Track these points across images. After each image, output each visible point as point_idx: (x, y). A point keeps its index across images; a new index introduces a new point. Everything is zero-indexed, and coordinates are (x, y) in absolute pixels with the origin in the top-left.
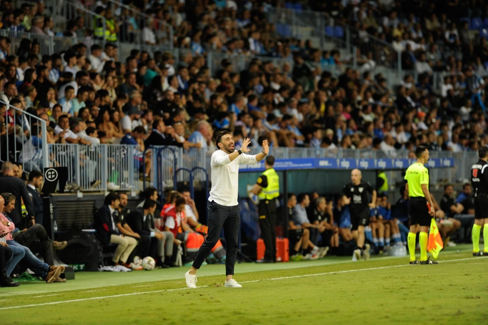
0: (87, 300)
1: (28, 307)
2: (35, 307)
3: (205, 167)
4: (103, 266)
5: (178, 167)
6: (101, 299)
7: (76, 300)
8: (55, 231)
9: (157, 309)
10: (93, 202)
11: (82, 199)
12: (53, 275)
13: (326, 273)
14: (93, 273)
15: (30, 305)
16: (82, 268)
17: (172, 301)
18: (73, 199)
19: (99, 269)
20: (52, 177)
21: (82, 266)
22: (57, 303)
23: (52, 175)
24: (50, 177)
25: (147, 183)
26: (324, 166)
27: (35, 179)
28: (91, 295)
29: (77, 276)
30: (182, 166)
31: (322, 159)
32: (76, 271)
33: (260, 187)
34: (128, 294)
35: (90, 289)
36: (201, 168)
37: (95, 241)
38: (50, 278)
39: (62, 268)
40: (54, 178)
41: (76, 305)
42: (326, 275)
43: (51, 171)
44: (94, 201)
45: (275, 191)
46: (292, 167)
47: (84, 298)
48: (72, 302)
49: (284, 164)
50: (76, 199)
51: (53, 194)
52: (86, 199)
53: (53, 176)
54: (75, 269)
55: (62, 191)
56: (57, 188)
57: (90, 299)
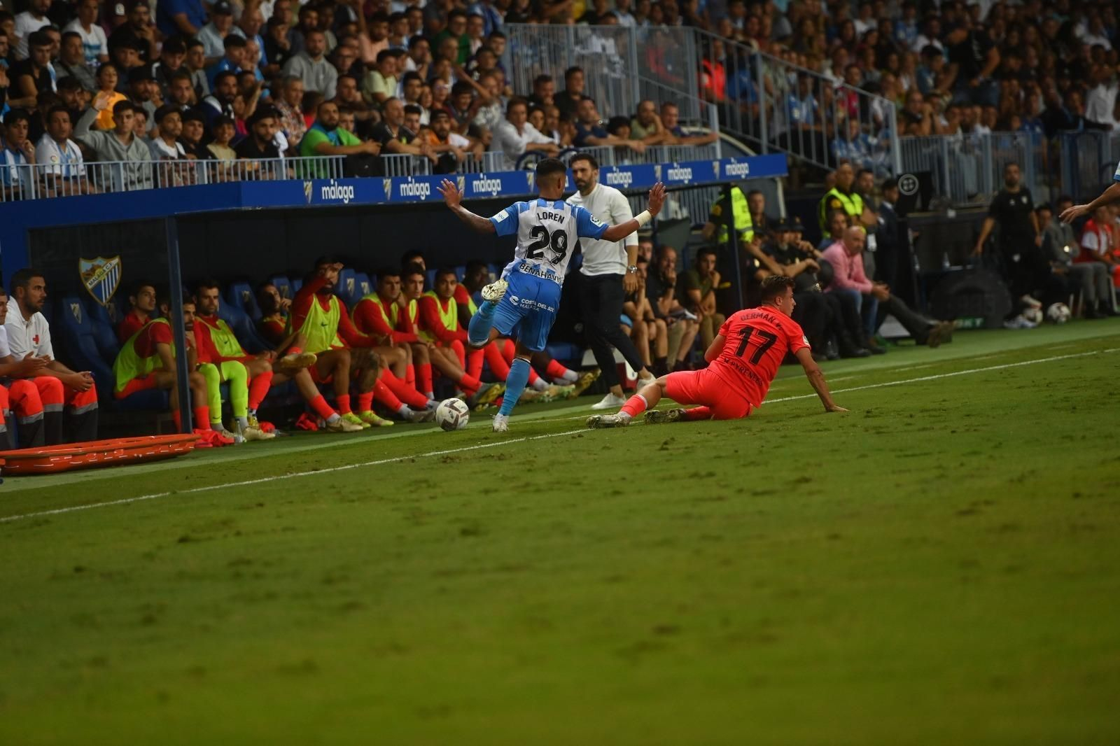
0: (981, 371)
1: (891, 386)
2: (901, 385)
5: (1105, 161)
6: (1001, 368)
7: (962, 373)
8: (916, 270)
9: (1095, 380)
11: (955, 220)
15: (893, 383)
16: (978, 325)
18: (940, 221)
20: (909, 187)
21: (979, 322)
22: (934, 377)
23: (908, 185)
24: (906, 188)
25: (1056, 190)
28: (984, 364)
34: (1044, 360)
35: (981, 356)
40: (913, 190)
41: (964, 378)
43: (908, 179)
47: (975, 369)
50: (945, 221)
51: (911, 215)
52: (960, 219)
53: (912, 186)
55: (924, 208)
56: (919, 204)
57: (985, 369)
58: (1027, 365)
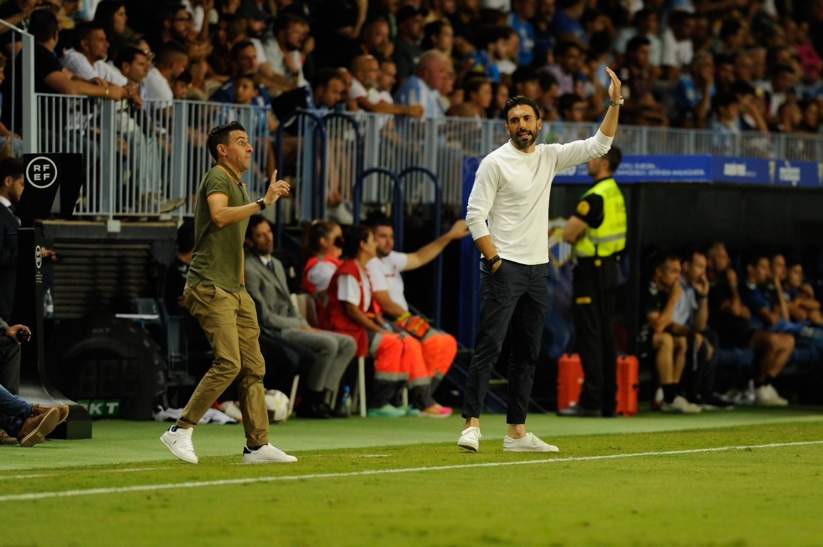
0: (116, 493)
3: (434, 170)
4: (165, 409)
5: (366, 165)
6: (151, 490)
8: (48, 313)
10: (147, 246)
11: (119, 237)
12: (35, 425)
13: (725, 448)
14: (140, 424)
16: (111, 411)
17: (330, 503)
18: (95, 237)
19: (156, 416)
20: (42, 177)
21: (112, 406)
22: (40, 496)
23: (42, 172)
24: (37, 177)
26: (737, 177)
27: (9, 181)
28: (128, 480)
29: (98, 431)
30: (375, 165)
31: (731, 160)
32: (96, 418)
33: (583, 225)
35: (129, 465)
36: (423, 171)
37: (146, 344)
38: (29, 432)
39: (62, 410)
40: (49, 180)
41: (87, 503)
42: (726, 451)
43: (41, 163)
44: (150, 242)
45: (618, 236)
46: (655, 177)
47: (109, 488)
48: (80, 496)
49: (634, 169)
50: (103, 237)
51: (45, 222)
52: (128, 237)
53: (46, 176)
54: (95, 412)
55: (66, 213)
56: (56, 206)
57: (125, 489)
58: (194, 488)
